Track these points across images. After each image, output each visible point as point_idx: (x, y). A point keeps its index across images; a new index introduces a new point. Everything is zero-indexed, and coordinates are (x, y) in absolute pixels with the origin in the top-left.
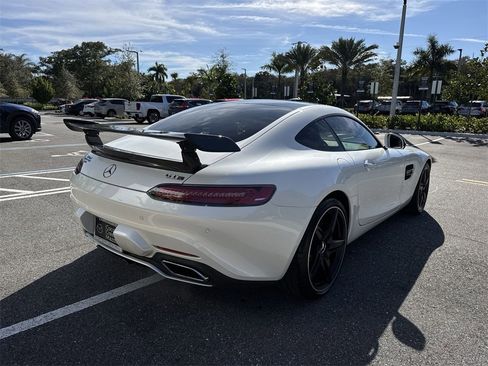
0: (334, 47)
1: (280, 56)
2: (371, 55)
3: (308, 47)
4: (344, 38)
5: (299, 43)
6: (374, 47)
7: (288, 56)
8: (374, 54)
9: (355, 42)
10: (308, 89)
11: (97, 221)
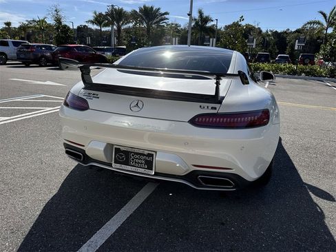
0: (140, 11)
1: (101, 14)
2: (165, 19)
3: (122, 9)
4: (147, 6)
5: (112, 6)
6: (166, 13)
7: (107, 14)
8: (167, 19)
9: (154, 9)
10: (132, 40)
11: (118, 150)
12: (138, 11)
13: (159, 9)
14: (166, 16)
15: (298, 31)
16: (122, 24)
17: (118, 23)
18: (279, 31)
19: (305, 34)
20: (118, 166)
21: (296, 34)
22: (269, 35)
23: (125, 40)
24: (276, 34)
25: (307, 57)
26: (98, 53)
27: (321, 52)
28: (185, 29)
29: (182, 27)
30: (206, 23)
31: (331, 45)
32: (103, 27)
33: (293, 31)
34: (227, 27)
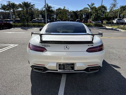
3: (14, 3)
4: (25, 2)
6: (34, 5)
7: (8, 5)
8: (34, 7)
9: (28, 3)
10: (22, 16)
11: (60, 65)
12: (22, 4)
13: (30, 3)
14: (34, 6)
15: (81, 11)
16: (15, 9)
17: (13, 9)
18: (75, 11)
19: (83, 12)
20: (60, 70)
21: (80, 12)
22: (71, 13)
23: (17, 16)
24: (74, 12)
25: (86, 20)
26: (8, 22)
27: (91, 18)
28: (41, 11)
29: (40, 10)
30: (50, 8)
31: (94, 16)
32: (6, 11)
33: (79, 11)
34: (57, 10)
